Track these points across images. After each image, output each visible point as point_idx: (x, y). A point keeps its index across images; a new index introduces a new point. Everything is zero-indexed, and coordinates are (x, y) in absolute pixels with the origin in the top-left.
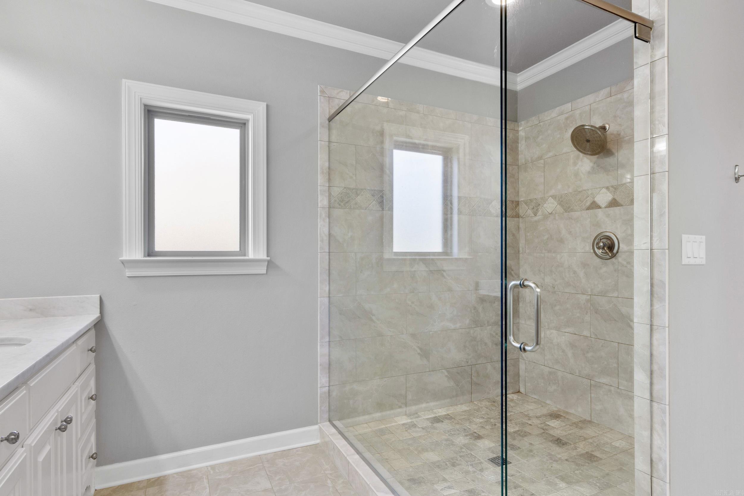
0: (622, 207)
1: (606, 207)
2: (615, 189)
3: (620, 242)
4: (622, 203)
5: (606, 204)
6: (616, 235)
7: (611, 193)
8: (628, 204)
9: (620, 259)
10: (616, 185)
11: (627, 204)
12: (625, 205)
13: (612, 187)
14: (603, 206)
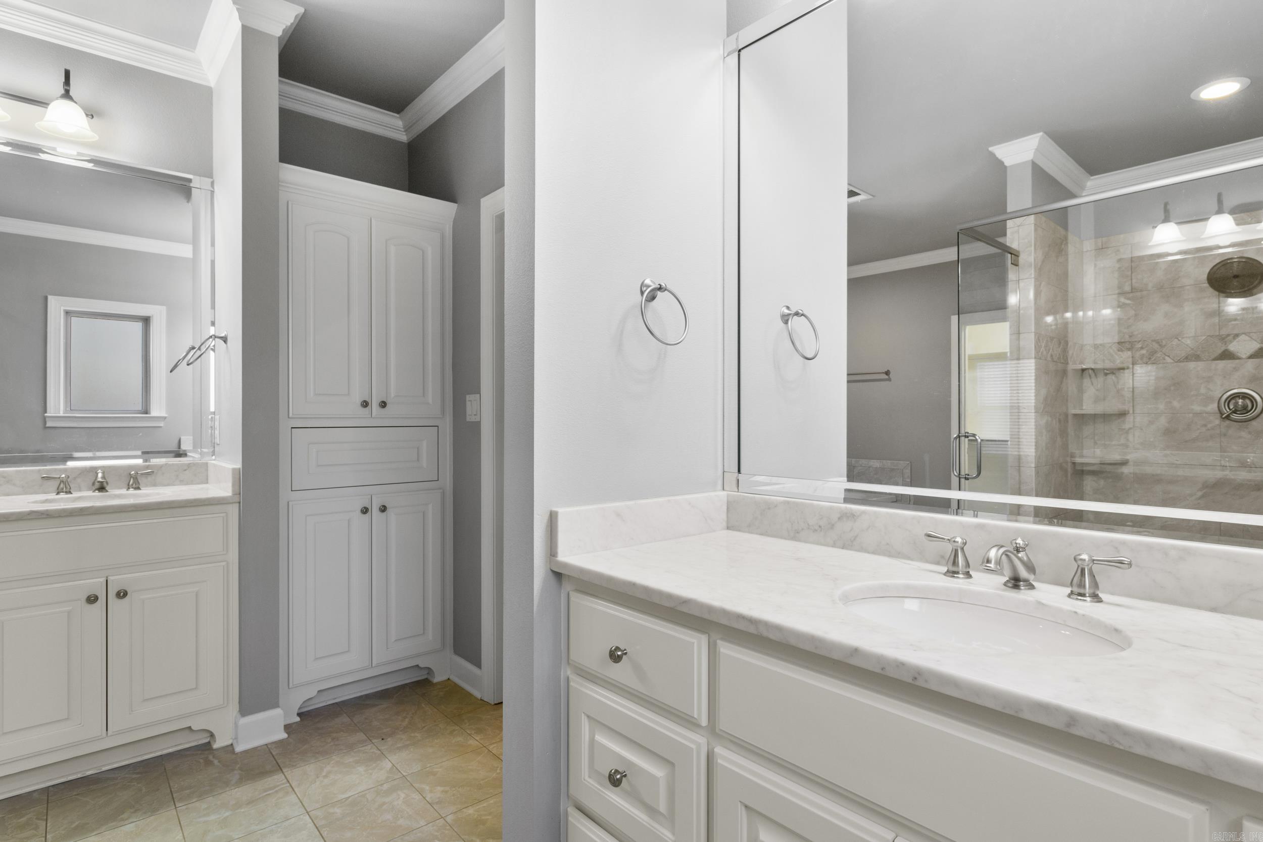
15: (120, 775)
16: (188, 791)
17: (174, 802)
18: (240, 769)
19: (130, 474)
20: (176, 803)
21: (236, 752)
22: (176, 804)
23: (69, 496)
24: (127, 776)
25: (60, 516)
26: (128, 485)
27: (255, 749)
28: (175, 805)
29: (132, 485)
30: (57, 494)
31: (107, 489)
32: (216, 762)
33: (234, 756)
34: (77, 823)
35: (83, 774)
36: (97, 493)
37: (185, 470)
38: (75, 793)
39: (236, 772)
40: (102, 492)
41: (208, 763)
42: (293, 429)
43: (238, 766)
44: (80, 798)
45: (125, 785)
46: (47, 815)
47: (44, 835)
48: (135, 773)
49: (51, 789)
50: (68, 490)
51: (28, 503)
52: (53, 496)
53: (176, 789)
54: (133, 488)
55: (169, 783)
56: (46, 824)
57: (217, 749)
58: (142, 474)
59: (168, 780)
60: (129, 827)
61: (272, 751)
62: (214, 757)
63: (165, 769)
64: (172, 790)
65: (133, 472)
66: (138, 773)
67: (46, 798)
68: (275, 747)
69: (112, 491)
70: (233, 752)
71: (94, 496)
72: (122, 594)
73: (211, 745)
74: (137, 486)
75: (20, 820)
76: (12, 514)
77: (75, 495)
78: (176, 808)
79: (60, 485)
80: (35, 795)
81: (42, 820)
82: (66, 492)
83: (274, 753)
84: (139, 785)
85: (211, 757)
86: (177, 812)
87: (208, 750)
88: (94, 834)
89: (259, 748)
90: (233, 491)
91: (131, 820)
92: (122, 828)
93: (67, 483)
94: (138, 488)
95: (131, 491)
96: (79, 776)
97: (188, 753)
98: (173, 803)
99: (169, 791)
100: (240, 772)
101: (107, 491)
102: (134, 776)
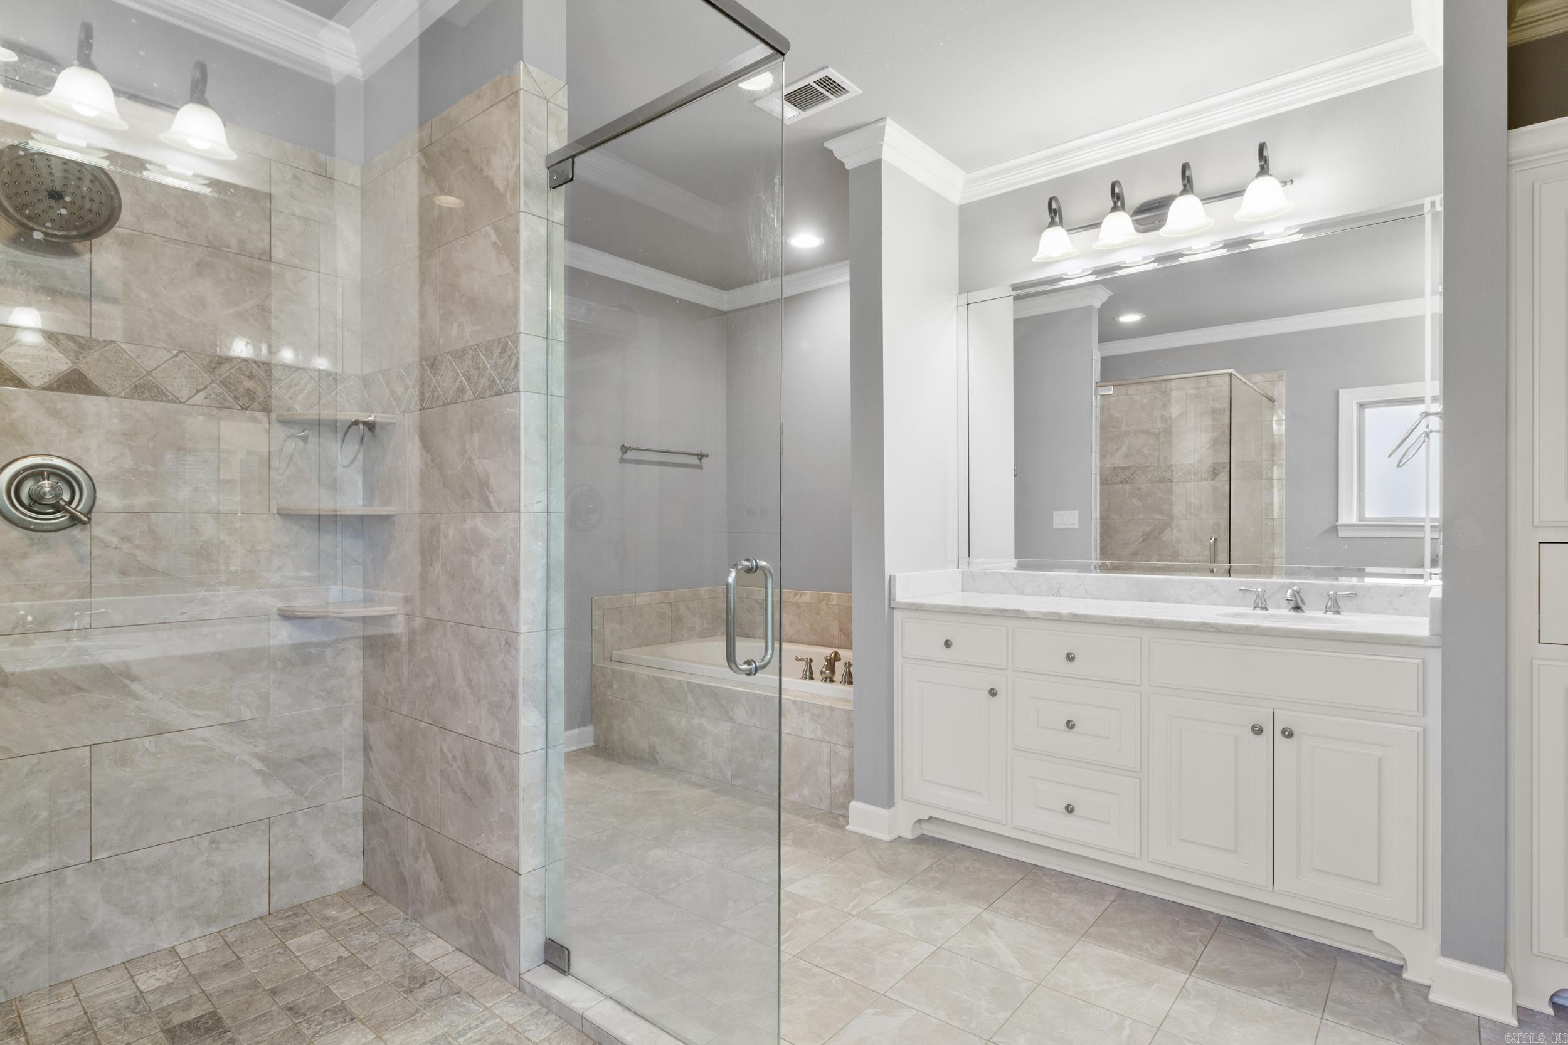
0: (105, 398)
1: (47, 388)
2: (81, 346)
3: (97, 485)
4: (104, 387)
5: (46, 379)
6: (84, 468)
7: (65, 352)
8: (123, 394)
9: (97, 530)
10: (82, 337)
11: (120, 393)
12: (113, 394)
13: (70, 337)
14: (36, 383)
15: (1287, 943)
16: (1344, 1008)
17: (1324, 1010)
18: (1424, 1025)
19: (1328, 595)
20: (1325, 1012)
21: (1429, 1000)
22: (1324, 1015)
23: (1265, 612)
24: (1294, 949)
25: (1227, 632)
26: (1326, 607)
27: (1459, 1012)
28: (1322, 1016)
29: (1330, 608)
30: (1253, 609)
31: (1303, 608)
32: (1397, 996)
33: (1425, 1004)
34: (1226, 967)
35: (1255, 921)
36: (1292, 613)
37: (1401, 596)
38: (1240, 936)
39: (1415, 1024)
40: (1297, 611)
41: (1387, 991)
42: (1541, 544)
43: (1424, 1020)
44: (1243, 945)
45: (1287, 957)
46: (1209, 941)
47: (1197, 959)
48: (1303, 951)
49: (1225, 919)
50: (1263, 606)
51: (1218, 615)
52: (1250, 611)
53: (1333, 997)
54: (1331, 611)
55: (1330, 985)
56: (1204, 950)
57: (1407, 981)
58: (1342, 595)
59: (1331, 981)
60: (1266, 1005)
61: (1482, 1030)
62: (1398, 988)
63: (1335, 967)
64: (1330, 995)
65: (1331, 593)
66: (1305, 953)
67: (1216, 925)
68: (1490, 1029)
69: (1308, 613)
70: (1426, 998)
71: (1254, 614)
72: (1288, 734)
73: (1401, 971)
74: (1335, 609)
75: (1188, 933)
76: (1187, 623)
77: (1271, 611)
78: (1322, 1018)
79: (1256, 599)
80: (1210, 916)
81: (1202, 943)
82: (1262, 608)
83: (1483, 1035)
84: (1299, 967)
85: (1394, 986)
86: (1320, 1023)
87: (1396, 974)
88: (1234, 988)
89: (1465, 1015)
90: (1431, 630)
91: (1272, 999)
92: (1260, 1001)
93: (1262, 598)
94: (1338, 612)
95: (1330, 615)
96: (1252, 921)
97: (1371, 964)
98: (1322, 1010)
99: (1326, 995)
100: (1421, 1028)
101: (1304, 612)
102: (1301, 954)
